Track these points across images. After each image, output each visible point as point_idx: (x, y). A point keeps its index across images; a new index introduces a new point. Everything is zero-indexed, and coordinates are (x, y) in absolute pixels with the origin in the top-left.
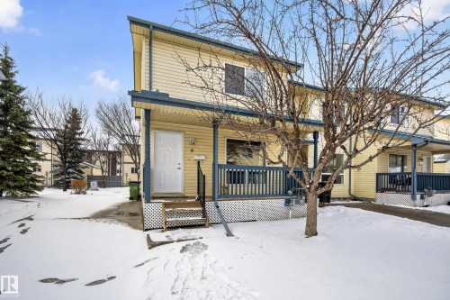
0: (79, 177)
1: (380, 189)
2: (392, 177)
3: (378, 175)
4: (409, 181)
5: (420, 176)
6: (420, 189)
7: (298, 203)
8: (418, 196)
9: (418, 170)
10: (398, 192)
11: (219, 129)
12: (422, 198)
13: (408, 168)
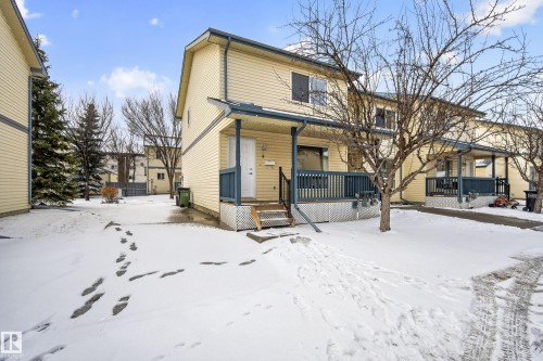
0: (97, 184)
1: (429, 193)
2: (439, 182)
3: (427, 179)
4: (455, 185)
5: (465, 180)
6: (465, 192)
7: (364, 205)
8: (464, 199)
9: (463, 175)
10: (446, 195)
11: (298, 137)
12: (467, 200)
13: (455, 173)
